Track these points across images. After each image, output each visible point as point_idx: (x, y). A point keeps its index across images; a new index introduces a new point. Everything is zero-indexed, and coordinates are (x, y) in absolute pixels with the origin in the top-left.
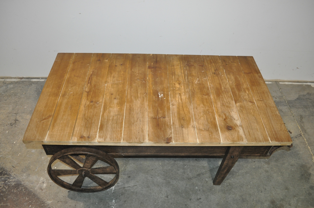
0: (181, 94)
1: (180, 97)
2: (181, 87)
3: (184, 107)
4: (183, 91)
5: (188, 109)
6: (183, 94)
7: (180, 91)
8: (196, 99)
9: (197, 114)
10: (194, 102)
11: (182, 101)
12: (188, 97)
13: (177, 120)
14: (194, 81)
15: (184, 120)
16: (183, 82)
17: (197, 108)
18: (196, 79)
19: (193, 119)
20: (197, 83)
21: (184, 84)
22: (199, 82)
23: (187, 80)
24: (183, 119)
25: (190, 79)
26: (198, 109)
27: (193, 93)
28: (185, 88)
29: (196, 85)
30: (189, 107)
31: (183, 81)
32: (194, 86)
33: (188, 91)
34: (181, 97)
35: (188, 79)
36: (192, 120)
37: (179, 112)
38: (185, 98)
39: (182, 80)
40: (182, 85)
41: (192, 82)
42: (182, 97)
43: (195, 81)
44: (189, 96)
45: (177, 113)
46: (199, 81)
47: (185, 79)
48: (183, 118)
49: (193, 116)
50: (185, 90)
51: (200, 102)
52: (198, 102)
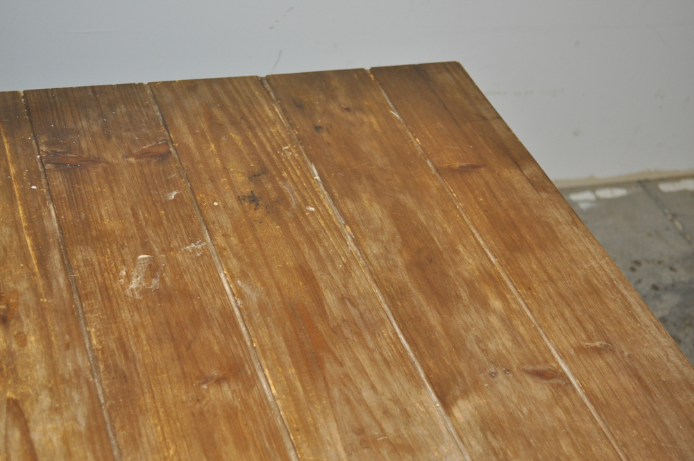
0: (27, 406)
1: (16, 435)
2: (22, 340)
4: (40, 372)
6: (45, 400)
7: (17, 380)
8: (151, 429)
12: (89, 428)
14: (116, 277)
16: (29, 297)
18: (129, 258)
20: (144, 292)
21: (41, 310)
22: (155, 282)
23: (61, 280)
25: (87, 263)
27: (124, 378)
28: (49, 345)
29: (136, 306)
31: (34, 288)
32: (125, 315)
33: (77, 372)
34: (26, 432)
35: (67, 266)
38: (65, 441)
39: (23, 286)
40: (28, 325)
41: (105, 289)
42: (36, 436)
43: (128, 277)
44: (94, 410)
46: (153, 269)
47: (46, 274)
50: (53, 369)
51: (187, 453)
52: (172, 456)
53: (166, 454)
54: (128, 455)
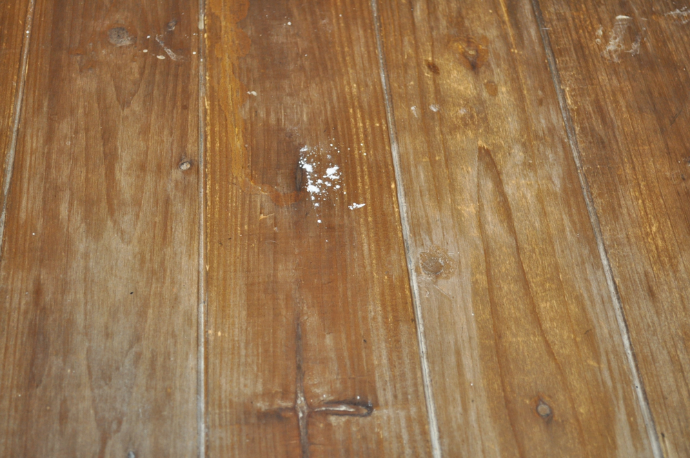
0: (499, 157)
1: (489, 185)
2: (494, 91)
3: (534, 281)
4: (512, 125)
5: (574, 308)
6: (518, 154)
7: (488, 130)
8: (631, 202)
9: (663, 357)
10: (621, 236)
11: (512, 230)
12: (565, 190)
13: (488, 422)
14: (592, 36)
15: (549, 420)
16: (499, 45)
17: (652, 294)
18: (605, 17)
19: (631, 414)
20: (623, 55)
21: (512, 62)
22: (635, 46)
23: (533, 32)
24: (543, 409)
25: (561, 18)
26: (663, 296)
27: (602, 144)
28: (521, 98)
29: (613, 69)
30: (580, 286)
31: (504, 37)
32: (603, 77)
33: (552, 130)
34: (499, 183)
35: (539, 19)
36: (622, 416)
37: (499, 336)
38: (540, 198)
39: (492, 33)
40: (499, 75)
41: (580, 48)
42: (509, 189)
43: (606, 38)
44: (570, 173)
45: (483, 347)
46: (632, 32)
47: (516, 24)
48: (539, 400)
49: (627, 382)
50: (526, 124)
51: (671, 232)
52: (655, 233)
53: (649, 230)
54: (607, 224)
